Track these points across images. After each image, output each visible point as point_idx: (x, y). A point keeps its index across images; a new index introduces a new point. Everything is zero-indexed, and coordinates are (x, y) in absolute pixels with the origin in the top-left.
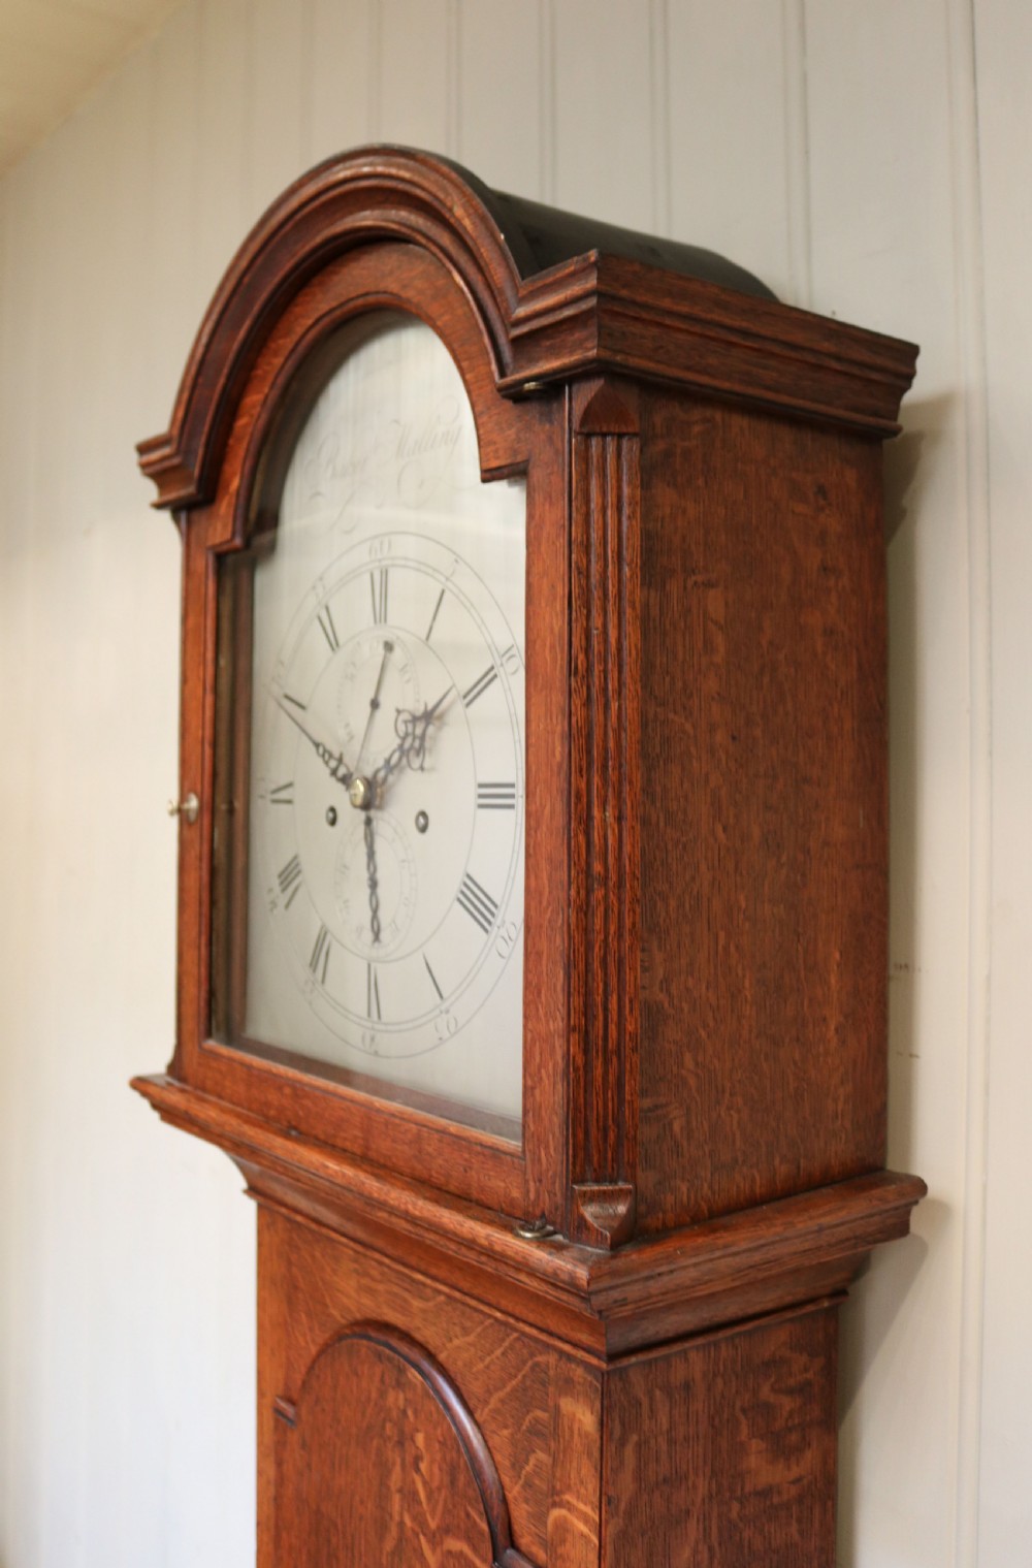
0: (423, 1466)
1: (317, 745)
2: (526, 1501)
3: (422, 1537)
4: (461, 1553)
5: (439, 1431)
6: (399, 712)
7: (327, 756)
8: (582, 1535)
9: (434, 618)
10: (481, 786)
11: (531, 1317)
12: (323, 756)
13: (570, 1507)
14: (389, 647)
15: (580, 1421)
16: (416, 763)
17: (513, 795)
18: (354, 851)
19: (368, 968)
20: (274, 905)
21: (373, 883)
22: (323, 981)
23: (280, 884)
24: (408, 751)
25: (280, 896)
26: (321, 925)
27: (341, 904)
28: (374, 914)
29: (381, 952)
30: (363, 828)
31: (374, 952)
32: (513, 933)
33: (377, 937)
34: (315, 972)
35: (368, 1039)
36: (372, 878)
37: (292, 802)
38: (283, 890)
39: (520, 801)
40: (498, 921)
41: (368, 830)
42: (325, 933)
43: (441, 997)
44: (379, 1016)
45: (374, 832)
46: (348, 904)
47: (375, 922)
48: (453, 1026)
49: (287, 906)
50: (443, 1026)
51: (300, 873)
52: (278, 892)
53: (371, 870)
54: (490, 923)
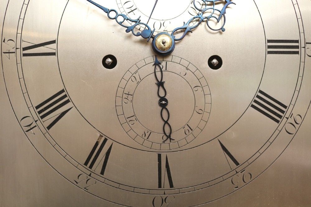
1: (107, 11)
10: (269, 41)
17: (297, 47)
18: (138, 83)
19: (159, 156)
20: (30, 127)
21: (164, 102)
22: (102, 173)
23: (40, 112)
24: (208, 18)
25: (38, 122)
26: (99, 135)
27: (123, 120)
28: (166, 122)
29: (173, 145)
30: (151, 68)
31: (165, 146)
32: (299, 120)
33: (169, 137)
34: (91, 167)
35: (158, 202)
36: (162, 99)
37: (53, 54)
38: (42, 117)
39: (303, 49)
40: (287, 116)
41: (158, 69)
42: (105, 140)
43: (237, 163)
44: (171, 186)
45: (164, 69)
46: (133, 118)
47: (167, 127)
48: (247, 179)
49: (49, 127)
50: (238, 179)
51: (68, 101)
52: (36, 119)
53: (162, 94)
54: (280, 117)
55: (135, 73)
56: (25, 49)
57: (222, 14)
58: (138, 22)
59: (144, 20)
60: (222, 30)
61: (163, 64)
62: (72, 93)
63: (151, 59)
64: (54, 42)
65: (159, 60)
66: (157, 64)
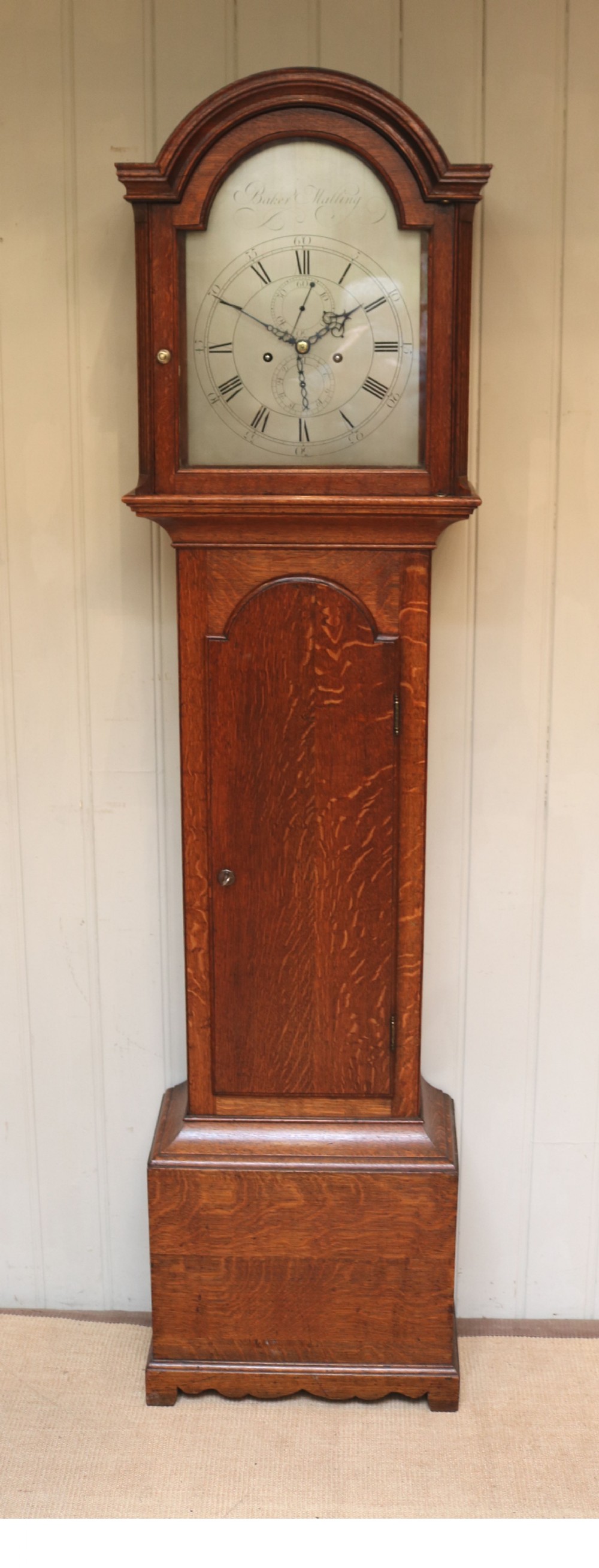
0: (328, 621)
1: (267, 326)
2: (386, 613)
3: (328, 650)
4: (355, 645)
5: (339, 603)
6: (325, 313)
7: (275, 331)
8: (419, 613)
9: (344, 275)
10: (377, 343)
11: (395, 541)
12: (272, 331)
13: (412, 606)
14: (312, 285)
15: (418, 572)
16: (336, 332)
17: (396, 347)
18: (287, 372)
19: (300, 420)
20: (214, 401)
21: (303, 384)
22: (263, 431)
23: (221, 391)
24: (332, 329)
25: (220, 398)
26: (260, 406)
27: (276, 396)
28: (305, 398)
29: (309, 413)
30: (295, 362)
31: (304, 414)
32: (397, 397)
33: (306, 407)
34: (255, 427)
35: (299, 451)
36: (302, 382)
37: (230, 352)
38: (223, 394)
39: (401, 348)
40: (388, 394)
41: (300, 362)
42: (265, 409)
43: (352, 426)
44: (308, 440)
45: (303, 363)
46: (283, 395)
47: (305, 401)
48: (360, 437)
49: (228, 401)
50: (353, 437)
51: (240, 384)
52: (219, 395)
53: (302, 379)
54: (383, 395)
55: (285, 365)
56: (211, 348)
57: (343, 325)
58: (286, 333)
59: (290, 332)
60: (342, 336)
61: (303, 359)
62: (243, 378)
63: (295, 355)
64: (230, 344)
65: (301, 356)
66: (299, 359)
